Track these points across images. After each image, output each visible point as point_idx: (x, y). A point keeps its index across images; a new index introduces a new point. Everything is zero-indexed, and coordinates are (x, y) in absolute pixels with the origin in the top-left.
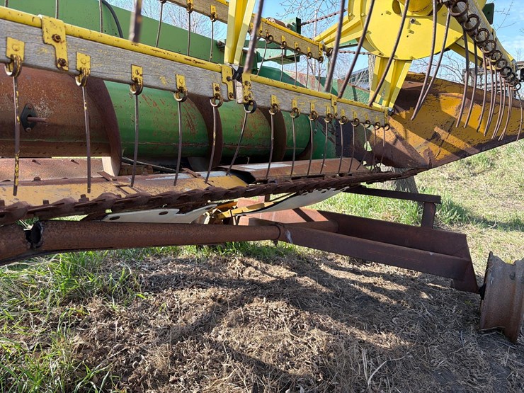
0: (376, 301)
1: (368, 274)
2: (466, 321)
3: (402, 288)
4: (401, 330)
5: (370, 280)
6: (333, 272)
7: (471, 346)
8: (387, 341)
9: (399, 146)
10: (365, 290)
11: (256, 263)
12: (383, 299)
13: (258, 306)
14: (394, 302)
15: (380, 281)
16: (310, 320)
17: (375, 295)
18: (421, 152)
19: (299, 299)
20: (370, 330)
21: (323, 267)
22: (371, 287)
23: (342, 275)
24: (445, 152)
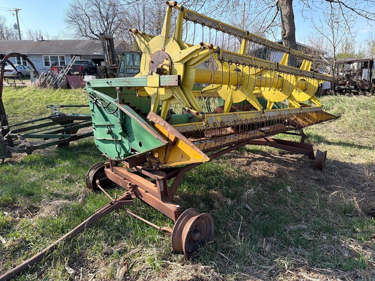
1: (285, 157)
2: (311, 167)
3: (295, 160)
4: (295, 167)
6: (274, 156)
8: (292, 169)
9: (295, 121)
10: (285, 160)
12: (290, 162)
13: (257, 162)
14: (293, 163)
15: (289, 158)
16: (272, 164)
18: (301, 123)
19: (268, 161)
20: (287, 167)
21: (271, 155)
22: (287, 159)
23: (278, 157)
24: (307, 124)
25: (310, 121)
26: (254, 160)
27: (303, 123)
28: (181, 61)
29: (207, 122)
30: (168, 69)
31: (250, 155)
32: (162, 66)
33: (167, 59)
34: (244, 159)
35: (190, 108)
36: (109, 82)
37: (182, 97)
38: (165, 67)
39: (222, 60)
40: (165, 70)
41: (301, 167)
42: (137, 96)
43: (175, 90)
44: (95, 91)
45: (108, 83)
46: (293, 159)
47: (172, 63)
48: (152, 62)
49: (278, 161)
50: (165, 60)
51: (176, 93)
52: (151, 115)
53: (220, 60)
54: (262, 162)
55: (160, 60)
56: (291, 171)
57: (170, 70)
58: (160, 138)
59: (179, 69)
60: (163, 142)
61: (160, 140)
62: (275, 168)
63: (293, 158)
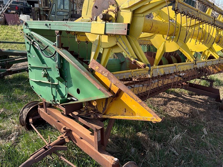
0: (198, 103)
1: (195, 98)
2: (217, 108)
3: (203, 101)
4: (203, 108)
5: (195, 99)
6: (185, 97)
7: (218, 112)
8: (202, 110)
10: (195, 101)
11: (166, 94)
12: (199, 103)
13: (173, 102)
14: (202, 104)
15: (198, 99)
16: (185, 105)
17: (197, 102)
18: (211, 70)
19: (181, 101)
20: (198, 108)
21: (183, 96)
23: (188, 98)
24: (217, 71)
25: (220, 69)
26: (170, 100)
27: (213, 71)
28: (129, 8)
29: (152, 74)
30: (113, 15)
31: (165, 95)
32: (107, 12)
33: (113, 5)
34: (160, 99)
35: (136, 59)
36: (48, 24)
37: (127, 47)
38: (111, 13)
39: (177, 10)
40: (111, 16)
41: (209, 108)
42: (76, 40)
43: (120, 39)
44: (32, 33)
45: (46, 25)
46: (201, 101)
47: (118, 9)
48: (96, 7)
49: (190, 102)
50: (111, 6)
51: (121, 42)
52: (93, 63)
53: (174, 10)
54: (176, 102)
55: (105, 5)
56: (201, 112)
57: (115, 17)
58: (103, 89)
59: (127, 17)
60: (106, 94)
61: (103, 92)
62: (188, 108)
63: (201, 99)
